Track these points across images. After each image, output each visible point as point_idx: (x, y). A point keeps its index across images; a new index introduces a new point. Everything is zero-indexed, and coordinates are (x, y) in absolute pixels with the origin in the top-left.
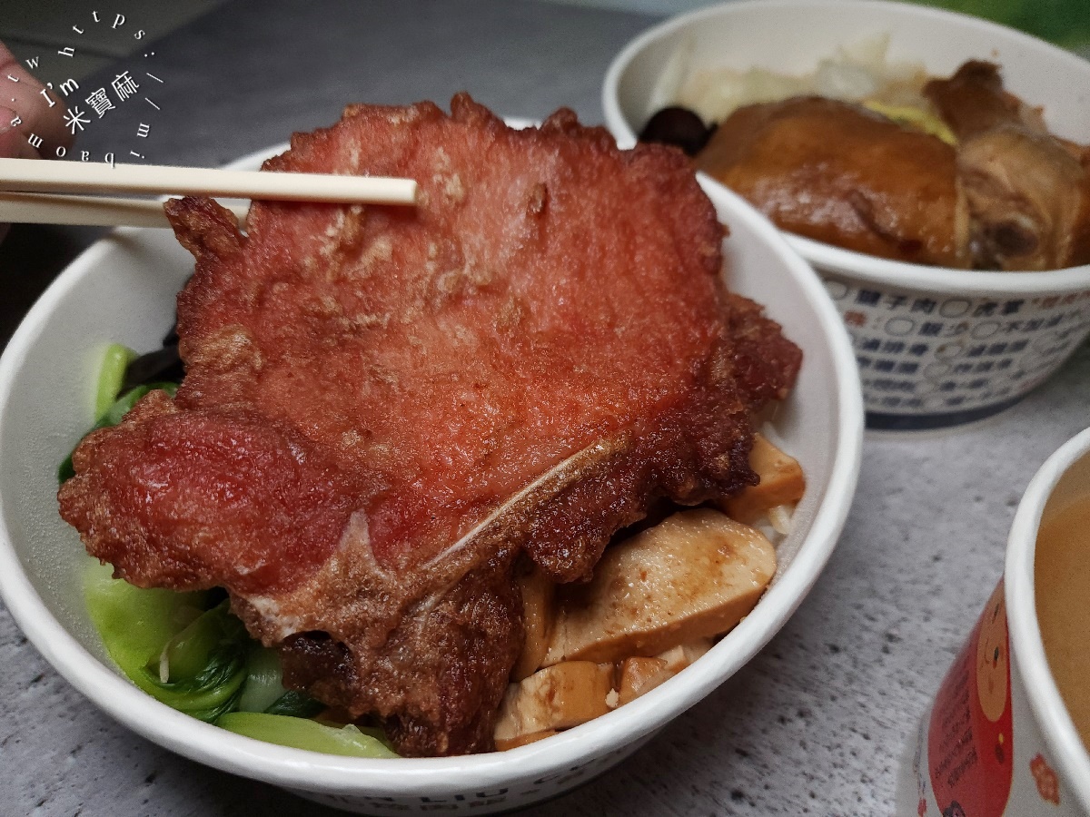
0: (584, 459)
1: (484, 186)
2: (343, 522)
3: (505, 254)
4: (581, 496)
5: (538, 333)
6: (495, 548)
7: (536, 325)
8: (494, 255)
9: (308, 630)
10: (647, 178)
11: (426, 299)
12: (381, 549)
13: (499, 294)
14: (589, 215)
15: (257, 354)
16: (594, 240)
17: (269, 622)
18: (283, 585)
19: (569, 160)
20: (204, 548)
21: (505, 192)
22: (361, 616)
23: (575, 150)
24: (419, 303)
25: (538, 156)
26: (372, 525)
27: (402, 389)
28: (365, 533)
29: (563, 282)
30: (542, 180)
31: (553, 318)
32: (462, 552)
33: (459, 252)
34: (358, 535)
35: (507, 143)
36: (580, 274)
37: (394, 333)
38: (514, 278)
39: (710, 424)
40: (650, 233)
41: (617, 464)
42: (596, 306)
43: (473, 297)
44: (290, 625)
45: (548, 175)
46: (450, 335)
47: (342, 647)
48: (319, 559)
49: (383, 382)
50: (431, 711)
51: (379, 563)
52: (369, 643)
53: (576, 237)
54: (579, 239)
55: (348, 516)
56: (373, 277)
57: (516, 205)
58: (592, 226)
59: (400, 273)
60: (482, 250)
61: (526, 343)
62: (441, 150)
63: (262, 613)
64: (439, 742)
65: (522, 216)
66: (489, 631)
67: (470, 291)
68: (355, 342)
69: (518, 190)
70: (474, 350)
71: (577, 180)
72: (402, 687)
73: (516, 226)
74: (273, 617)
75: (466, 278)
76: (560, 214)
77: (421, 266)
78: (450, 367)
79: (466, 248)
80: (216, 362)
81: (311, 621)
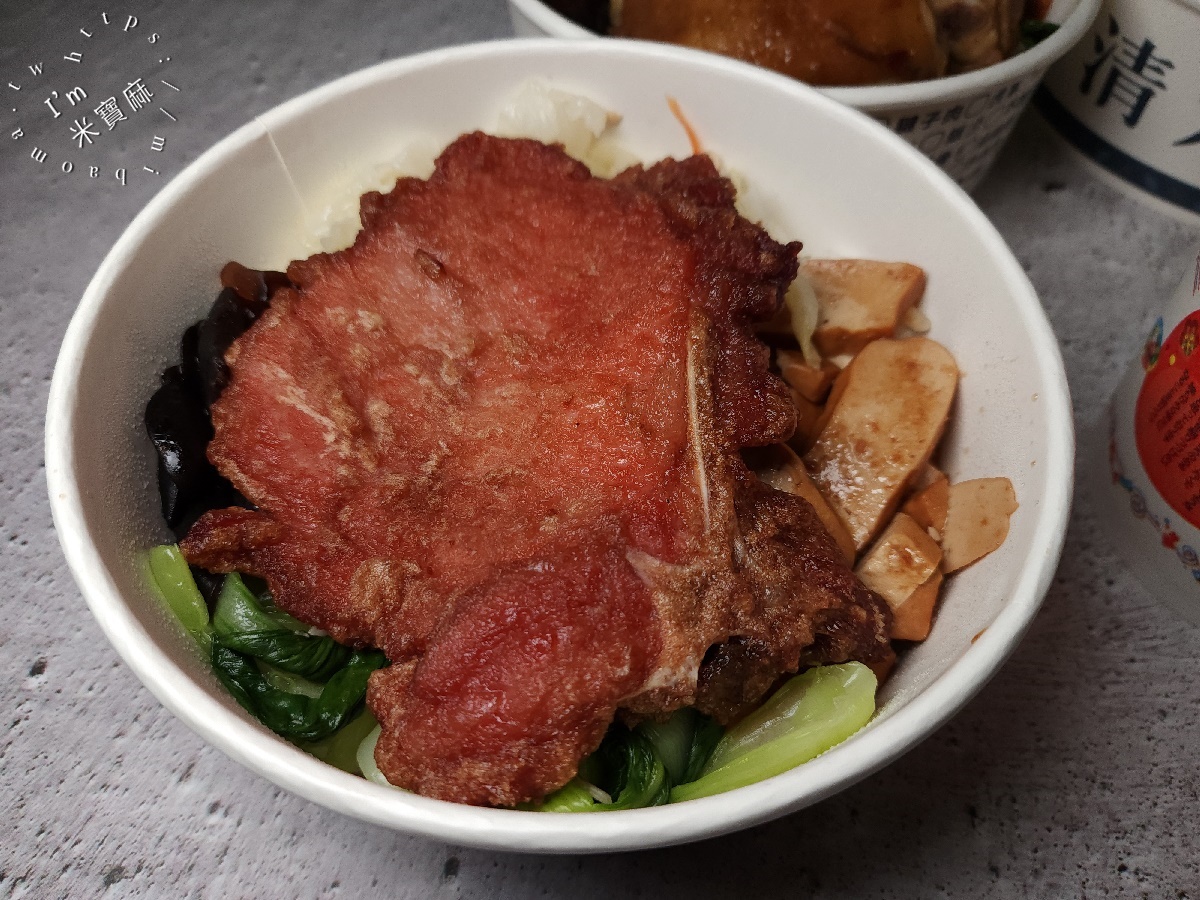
0: (697, 356)
1: (385, 299)
2: (630, 570)
3: (456, 319)
4: (726, 380)
5: (548, 335)
6: (728, 468)
7: (540, 333)
8: (451, 329)
9: (702, 657)
10: (470, 172)
11: (452, 402)
12: (670, 555)
13: (491, 344)
14: (469, 235)
15: (406, 564)
16: (496, 244)
17: (676, 685)
18: (652, 653)
19: (410, 220)
20: (582, 693)
21: (401, 287)
22: (719, 605)
23: (405, 211)
24: (451, 409)
25: (389, 243)
26: (646, 549)
27: (525, 468)
28: (649, 558)
29: (515, 289)
30: (412, 252)
31: (542, 318)
32: (714, 495)
33: (428, 351)
34: (648, 565)
35: (360, 258)
36: (519, 274)
37: (461, 449)
38: (482, 327)
39: (728, 248)
40: (519, 202)
41: (717, 336)
42: (556, 276)
43: (478, 366)
44: (690, 669)
45: (410, 244)
46: (500, 403)
47: (734, 640)
48: (649, 608)
49: (506, 478)
50: (831, 604)
51: (682, 564)
52: (745, 614)
53: (483, 255)
54: (486, 255)
55: (627, 561)
56: (398, 433)
57: (420, 285)
58: (482, 238)
59: (410, 409)
60: (439, 333)
61: (552, 349)
62: (328, 310)
63: (664, 685)
64: (856, 616)
65: (433, 286)
66: (789, 521)
67: (471, 364)
68: (447, 483)
69: (406, 277)
70: (528, 391)
71: (433, 226)
72: (798, 613)
73: (438, 297)
74: (674, 678)
75: (456, 360)
76: (452, 257)
77: (418, 388)
78: (533, 418)
79: (428, 345)
80: (385, 604)
81: (697, 648)
